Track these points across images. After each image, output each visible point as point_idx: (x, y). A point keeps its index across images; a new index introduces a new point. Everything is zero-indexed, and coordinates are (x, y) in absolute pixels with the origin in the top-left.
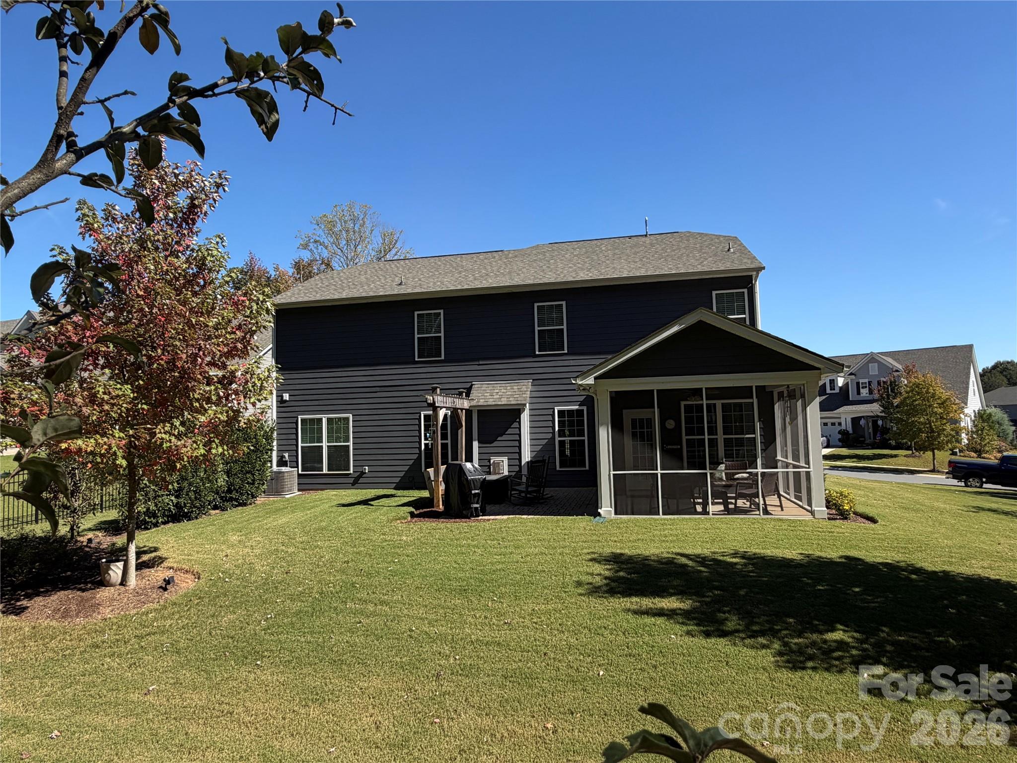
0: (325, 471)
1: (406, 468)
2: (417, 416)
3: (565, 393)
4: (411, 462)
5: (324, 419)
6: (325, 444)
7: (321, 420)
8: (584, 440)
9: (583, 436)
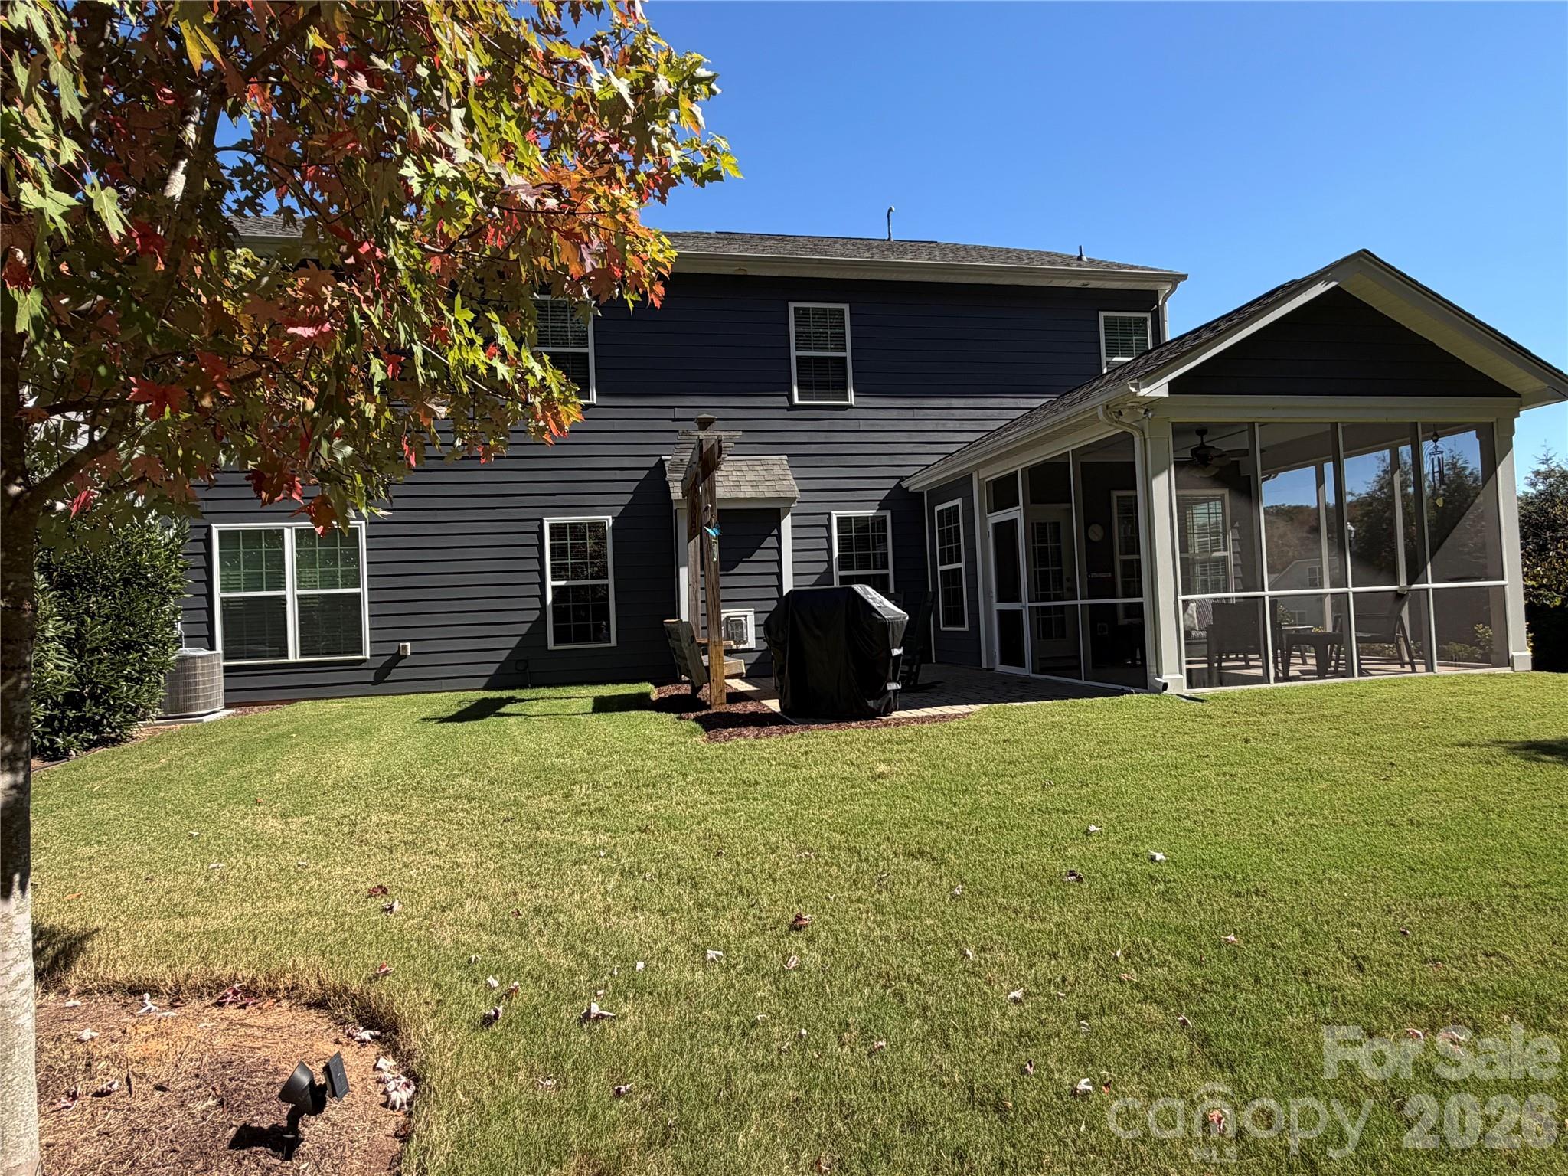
0: (293, 655)
1: (513, 642)
2: (535, 527)
3: (852, 484)
4: (524, 629)
5: (287, 532)
6: (291, 592)
7: (281, 532)
8: (887, 575)
9: (886, 567)
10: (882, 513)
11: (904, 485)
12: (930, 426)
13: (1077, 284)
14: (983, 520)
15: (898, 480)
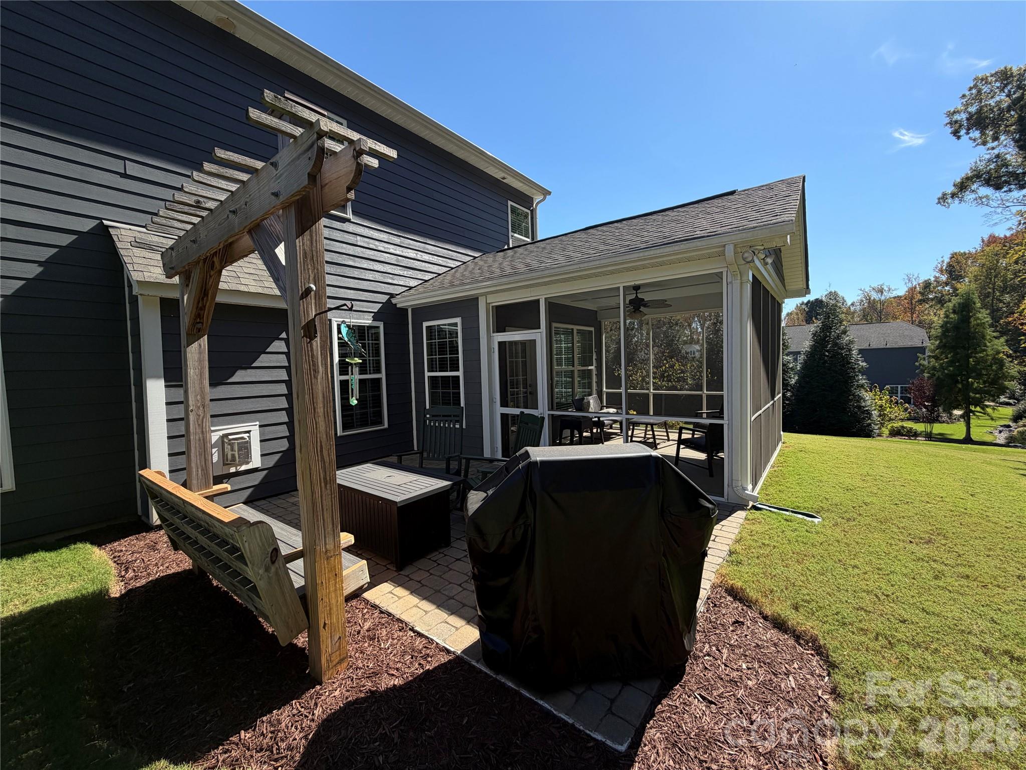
3: (350, 294)
8: (379, 380)
9: (378, 371)
10: (376, 324)
11: (394, 301)
12: (412, 254)
13: (498, 175)
14: (489, 338)
15: (388, 297)
